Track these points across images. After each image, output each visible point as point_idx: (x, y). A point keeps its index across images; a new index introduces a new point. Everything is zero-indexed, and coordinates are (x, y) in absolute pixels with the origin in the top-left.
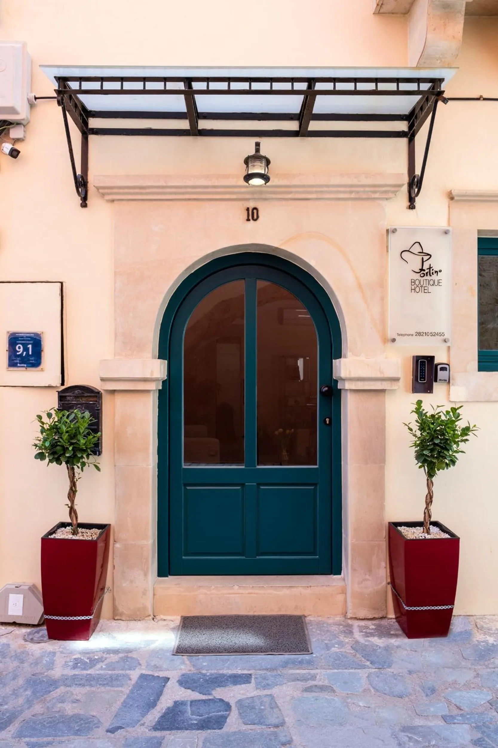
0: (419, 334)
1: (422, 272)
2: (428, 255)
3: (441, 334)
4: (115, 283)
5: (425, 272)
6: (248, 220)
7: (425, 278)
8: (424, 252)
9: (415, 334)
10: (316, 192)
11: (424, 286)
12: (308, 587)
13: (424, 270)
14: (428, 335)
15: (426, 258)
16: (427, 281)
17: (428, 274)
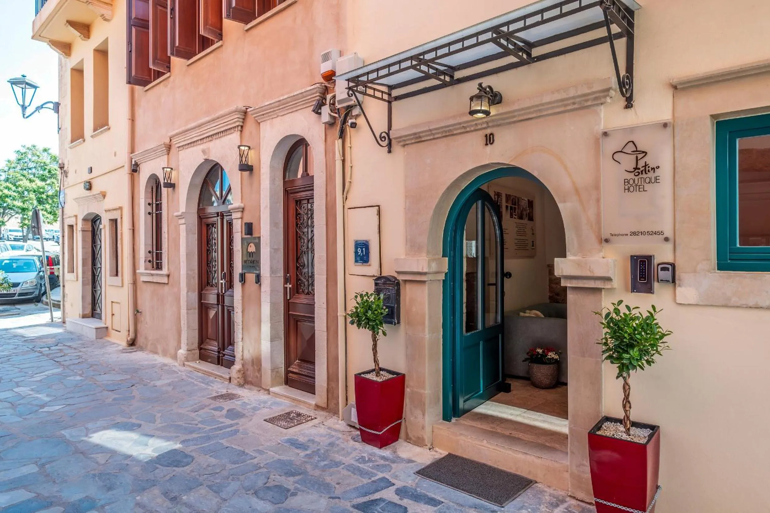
0: (634, 234)
1: (637, 171)
2: (643, 152)
3: (661, 233)
4: (406, 203)
5: (640, 171)
6: (487, 144)
7: (641, 176)
8: (638, 150)
9: (629, 234)
10: (536, 111)
11: (638, 184)
12: (539, 457)
13: (639, 169)
14: (644, 234)
15: (640, 156)
16: (643, 179)
17: (644, 172)
